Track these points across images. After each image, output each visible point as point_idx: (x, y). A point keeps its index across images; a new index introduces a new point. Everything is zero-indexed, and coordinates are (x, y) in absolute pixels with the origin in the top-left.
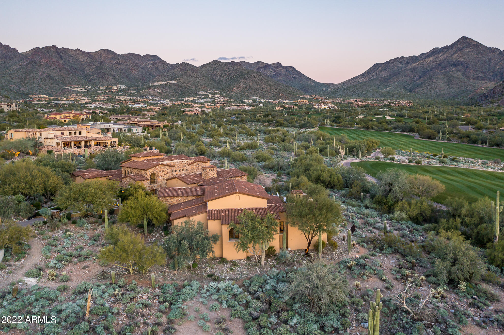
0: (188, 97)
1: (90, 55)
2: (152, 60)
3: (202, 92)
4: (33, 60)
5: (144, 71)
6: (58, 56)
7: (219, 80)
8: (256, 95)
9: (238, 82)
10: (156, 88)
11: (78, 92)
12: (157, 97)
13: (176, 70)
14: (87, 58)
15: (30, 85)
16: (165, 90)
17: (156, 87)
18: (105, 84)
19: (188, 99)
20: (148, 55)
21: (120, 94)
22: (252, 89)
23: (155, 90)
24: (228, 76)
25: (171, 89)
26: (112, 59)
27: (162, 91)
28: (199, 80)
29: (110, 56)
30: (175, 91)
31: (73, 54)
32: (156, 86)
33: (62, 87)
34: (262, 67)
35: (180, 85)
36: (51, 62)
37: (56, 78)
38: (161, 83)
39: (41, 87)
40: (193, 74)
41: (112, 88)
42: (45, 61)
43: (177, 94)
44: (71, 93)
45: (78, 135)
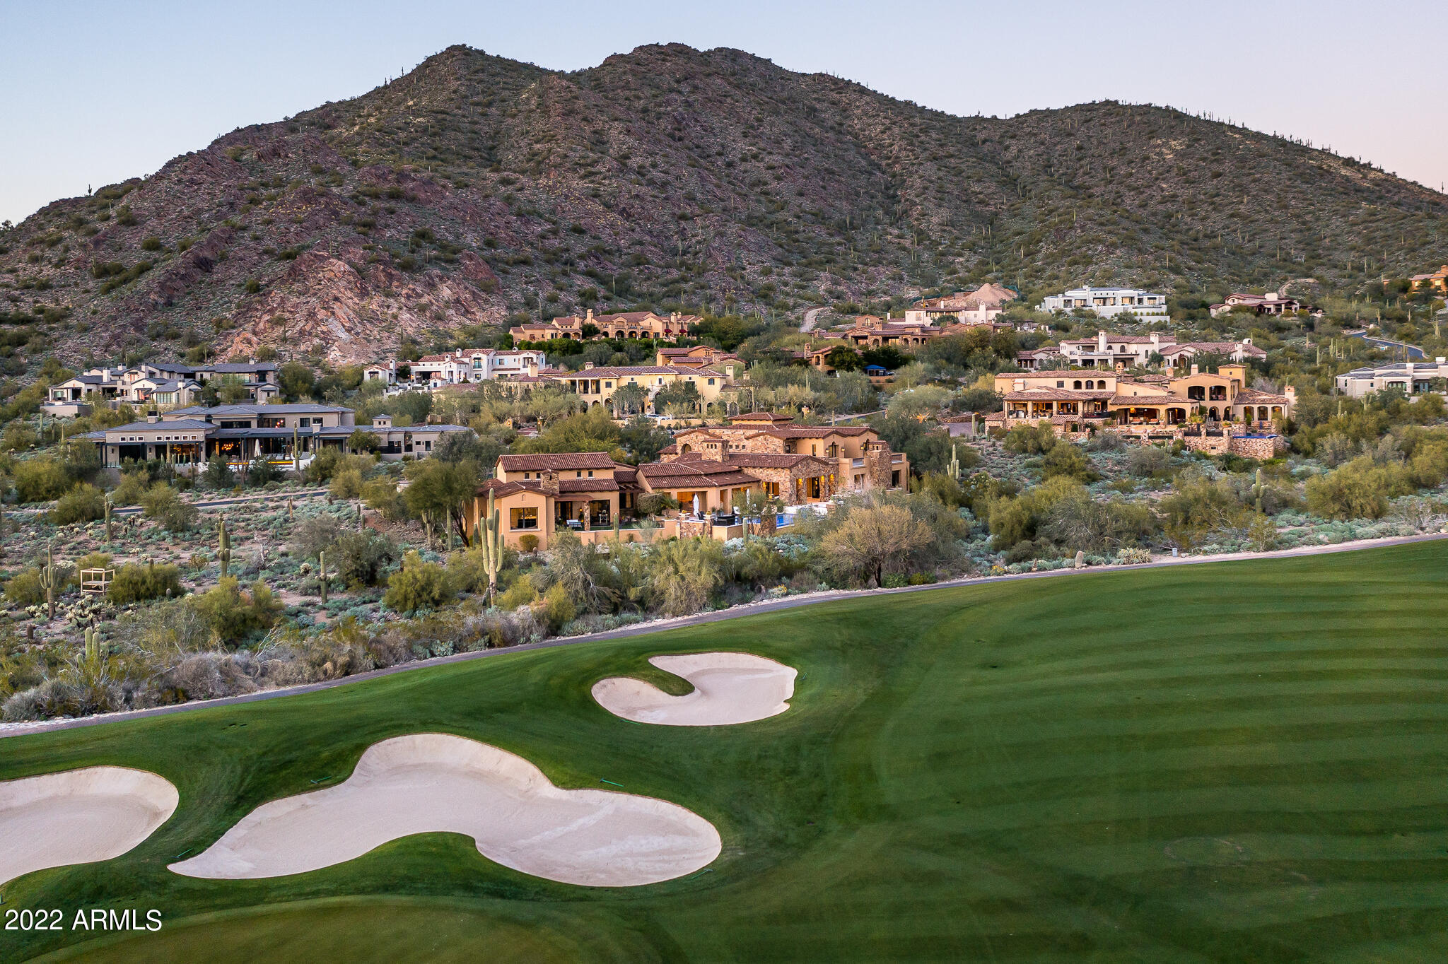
45: (1096, 389)
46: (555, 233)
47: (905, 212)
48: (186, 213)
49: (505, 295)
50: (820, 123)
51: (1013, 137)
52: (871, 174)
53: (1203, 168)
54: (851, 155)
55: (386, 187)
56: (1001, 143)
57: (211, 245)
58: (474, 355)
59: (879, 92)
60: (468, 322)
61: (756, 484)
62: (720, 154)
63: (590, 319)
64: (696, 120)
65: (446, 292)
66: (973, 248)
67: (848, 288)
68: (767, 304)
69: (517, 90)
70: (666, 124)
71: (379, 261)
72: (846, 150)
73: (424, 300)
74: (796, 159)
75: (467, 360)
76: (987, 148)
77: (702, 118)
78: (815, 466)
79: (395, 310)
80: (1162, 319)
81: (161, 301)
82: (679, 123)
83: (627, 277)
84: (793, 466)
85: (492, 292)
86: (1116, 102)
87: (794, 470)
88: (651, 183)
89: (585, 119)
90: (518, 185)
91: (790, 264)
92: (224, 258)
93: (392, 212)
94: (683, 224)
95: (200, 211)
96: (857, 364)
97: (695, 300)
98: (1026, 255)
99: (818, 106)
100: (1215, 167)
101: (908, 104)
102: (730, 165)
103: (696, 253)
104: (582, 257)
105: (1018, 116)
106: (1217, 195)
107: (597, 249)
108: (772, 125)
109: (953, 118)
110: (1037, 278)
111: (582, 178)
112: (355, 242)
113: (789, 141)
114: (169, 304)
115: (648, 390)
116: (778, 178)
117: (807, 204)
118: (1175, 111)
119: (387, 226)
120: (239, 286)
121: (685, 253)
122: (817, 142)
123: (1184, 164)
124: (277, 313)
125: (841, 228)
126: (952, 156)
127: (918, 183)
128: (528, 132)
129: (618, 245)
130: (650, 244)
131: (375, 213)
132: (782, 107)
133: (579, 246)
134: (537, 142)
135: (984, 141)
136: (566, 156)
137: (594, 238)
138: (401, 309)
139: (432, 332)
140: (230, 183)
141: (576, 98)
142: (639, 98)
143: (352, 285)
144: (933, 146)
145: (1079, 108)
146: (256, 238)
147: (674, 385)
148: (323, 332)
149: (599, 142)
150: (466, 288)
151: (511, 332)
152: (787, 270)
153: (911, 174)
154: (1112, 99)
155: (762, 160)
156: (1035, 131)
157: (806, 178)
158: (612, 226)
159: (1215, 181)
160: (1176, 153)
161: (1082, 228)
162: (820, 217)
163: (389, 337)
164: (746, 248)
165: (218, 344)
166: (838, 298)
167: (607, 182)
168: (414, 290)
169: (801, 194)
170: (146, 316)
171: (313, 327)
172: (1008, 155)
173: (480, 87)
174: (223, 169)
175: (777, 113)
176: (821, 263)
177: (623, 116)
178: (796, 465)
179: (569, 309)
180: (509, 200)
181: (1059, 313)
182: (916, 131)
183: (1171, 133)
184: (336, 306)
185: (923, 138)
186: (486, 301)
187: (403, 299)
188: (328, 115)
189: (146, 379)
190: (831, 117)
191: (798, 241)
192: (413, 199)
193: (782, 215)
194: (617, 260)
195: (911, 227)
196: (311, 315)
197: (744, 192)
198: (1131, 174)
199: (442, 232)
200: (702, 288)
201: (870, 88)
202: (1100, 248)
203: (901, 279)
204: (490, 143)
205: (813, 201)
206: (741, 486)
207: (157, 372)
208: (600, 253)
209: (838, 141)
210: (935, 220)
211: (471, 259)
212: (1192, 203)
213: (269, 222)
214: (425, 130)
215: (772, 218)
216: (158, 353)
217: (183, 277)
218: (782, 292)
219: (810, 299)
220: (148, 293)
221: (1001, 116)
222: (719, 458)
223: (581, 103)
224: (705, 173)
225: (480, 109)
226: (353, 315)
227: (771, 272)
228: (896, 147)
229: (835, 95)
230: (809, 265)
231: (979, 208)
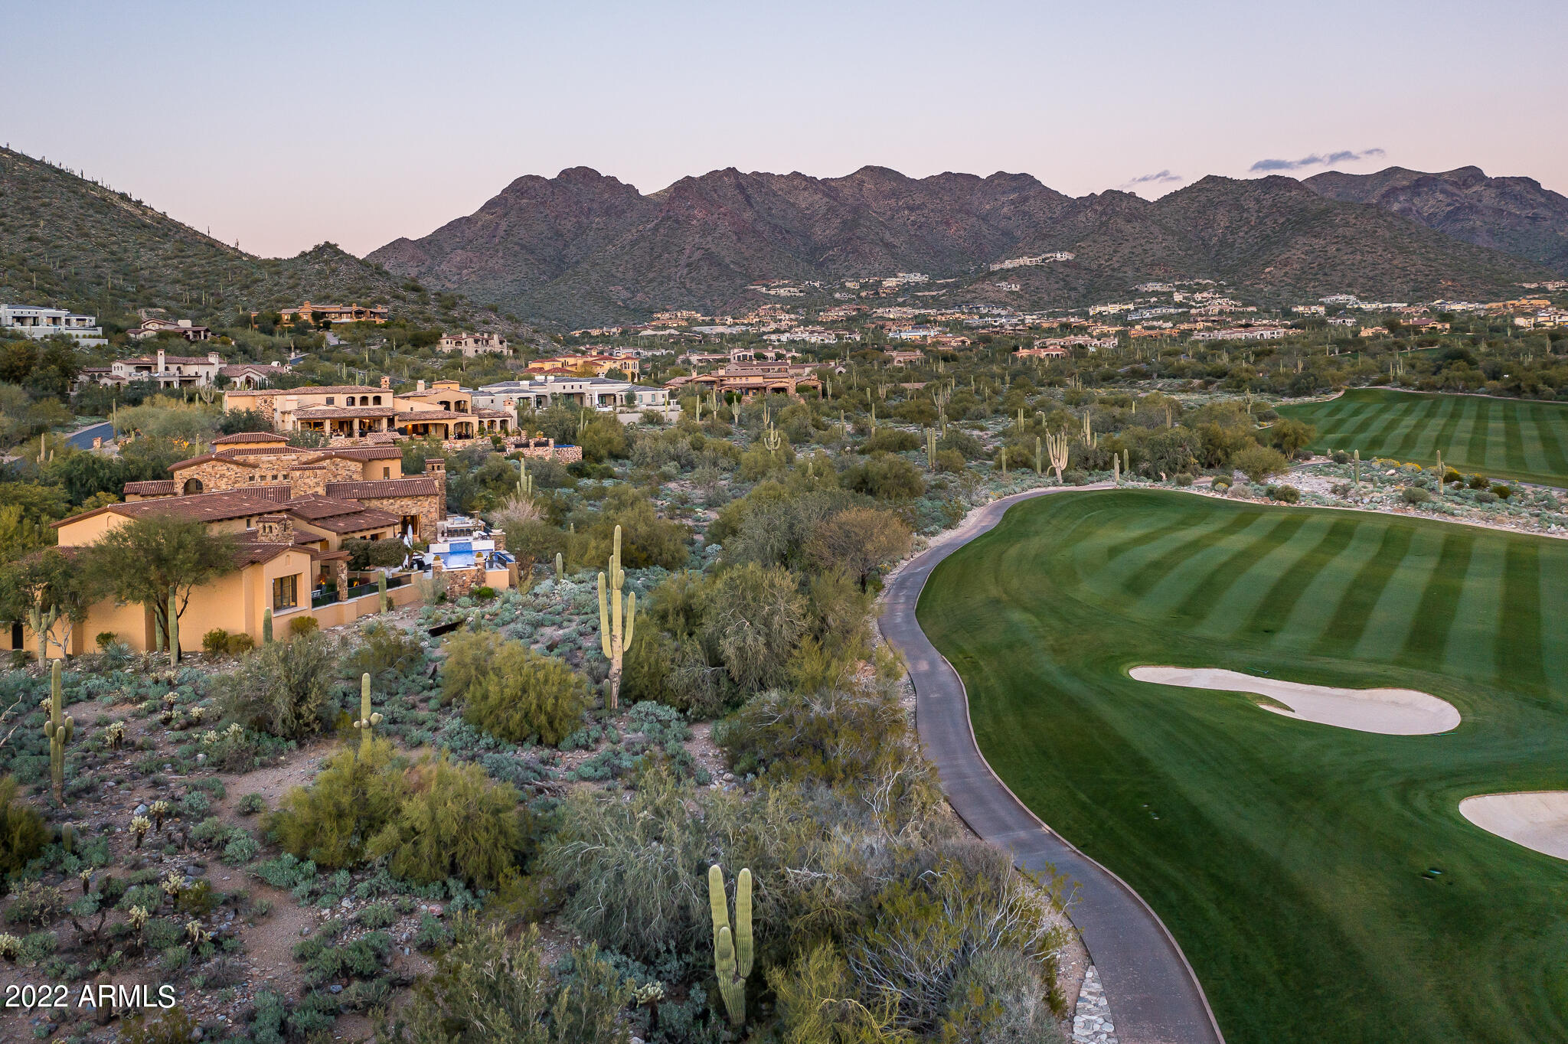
0: (1105, 304)
1: (830, 188)
2: (1014, 190)
3: (1151, 287)
4: (671, 213)
5: (984, 228)
6: (740, 197)
7: (1223, 242)
8: (1348, 288)
9: (1286, 245)
10: (1005, 279)
11: (778, 299)
12: (1004, 305)
13: (1081, 217)
14: (820, 196)
15: (661, 283)
16: (1035, 283)
17: (1005, 275)
18: (863, 272)
19: (1103, 309)
20: (1001, 175)
21: (900, 300)
22: (1333, 267)
23: (1003, 284)
24: (1253, 228)
25: (1052, 281)
26: (894, 194)
27: (1025, 287)
28: (1148, 247)
29: (888, 186)
30: (1067, 283)
31: (781, 189)
32: (1008, 270)
33: (741, 286)
34: (1403, 189)
35: (1086, 264)
36: (716, 216)
37: (727, 260)
38: (1025, 261)
39: (687, 290)
40: (1128, 228)
41: (881, 281)
42: (700, 215)
43: (1073, 294)
44: (758, 300)
45: (371, 405)
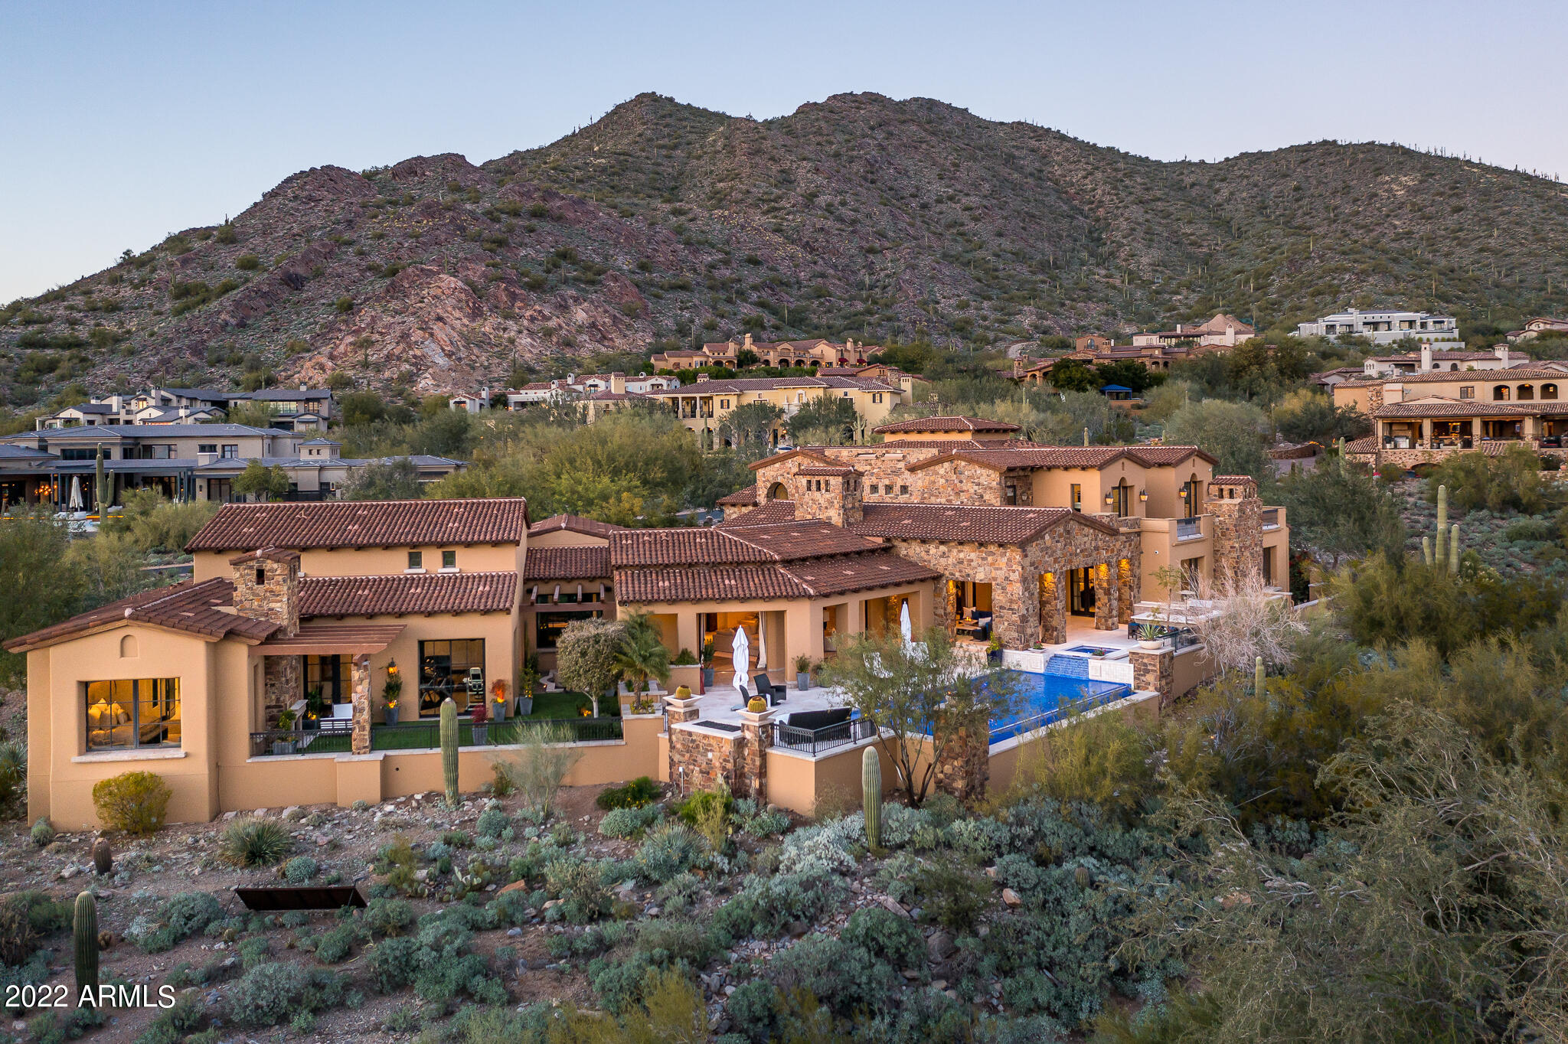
45: (1537, 400)
46: (726, 263)
47: (1112, 254)
48: (295, 231)
49: (654, 321)
50: (1020, 169)
51: (1222, 180)
52: (1072, 218)
53: (1441, 203)
54: (1052, 199)
55: (530, 205)
56: (1210, 186)
57: (306, 260)
58: (589, 382)
59: (1080, 139)
60: (604, 350)
61: (929, 587)
62: (913, 196)
63: (748, 343)
64: (890, 163)
65: (580, 315)
66: (1190, 287)
67: (1056, 322)
68: (963, 338)
69: (704, 134)
70: (858, 167)
71: (502, 279)
72: (1047, 195)
73: (552, 323)
74: (995, 202)
75: (580, 388)
76: (1194, 192)
77: (896, 161)
78: (1085, 538)
79: (513, 334)
80: (1455, 345)
81: (233, 321)
82: (872, 166)
83: (806, 309)
84: (1029, 540)
85: (637, 317)
86: (1335, 142)
87: (1033, 550)
88: (840, 219)
89: (772, 159)
90: (691, 216)
91: (990, 299)
92: (318, 274)
93: (532, 230)
94: (871, 257)
95: (313, 228)
96: (1091, 383)
97: (880, 332)
98: (1256, 289)
99: (1017, 153)
100: (1454, 202)
101: (1110, 149)
102: (924, 206)
103: (885, 287)
104: (755, 288)
105: (1227, 159)
106: (1461, 230)
107: (773, 280)
108: (969, 169)
109: (1158, 163)
110: (1274, 310)
111: (765, 213)
112: (478, 259)
113: (987, 186)
114: (242, 325)
115: (782, 411)
116: (976, 219)
117: (1006, 244)
118: (1402, 147)
119: (522, 245)
120: (331, 305)
121: (871, 288)
122: (1016, 187)
123: (1418, 200)
124: (364, 335)
125: (1044, 266)
126: (1159, 199)
127: (1124, 225)
128: (712, 172)
129: (797, 277)
130: (833, 277)
131: (511, 230)
132: (980, 154)
133: (752, 277)
134: (720, 181)
135: (1193, 185)
136: (748, 192)
137: (772, 269)
138: (520, 332)
139: (557, 360)
140: (353, 200)
141: (764, 138)
142: (831, 143)
143: (464, 304)
144: (1138, 190)
145: (1293, 149)
146: (361, 253)
147: (819, 403)
148: (415, 357)
149: (786, 180)
150: (606, 311)
151: (652, 360)
152: (986, 304)
153: (1116, 217)
154: (1330, 139)
155: (959, 201)
156: (1248, 173)
157: (1006, 218)
158: (792, 258)
159: (1456, 216)
160: (1408, 189)
161: (1321, 257)
162: (1019, 256)
163: (499, 364)
164: (940, 281)
165: (285, 370)
166: (1044, 333)
167: (791, 217)
168: (540, 312)
169: (1000, 235)
170: (210, 338)
171: (404, 350)
172: (1219, 199)
173: (666, 131)
174: (347, 186)
175: (975, 160)
176: (1025, 298)
177: (812, 156)
178: (1038, 535)
179: (728, 336)
180: (679, 231)
181: (1322, 339)
182: (1120, 175)
183: (1400, 168)
184: (437, 327)
185: (1127, 182)
186: (629, 327)
187: (526, 323)
188: (514, 162)
189: (155, 407)
190: (1030, 163)
191: (997, 277)
192: (559, 219)
193: (979, 254)
194: (794, 292)
195: (1118, 268)
196: (405, 336)
197: (939, 230)
198: (1358, 213)
199: (588, 253)
200: (889, 319)
201: (1071, 135)
202: (1347, 277)
203: (1115, 315)
204: (673, 184)
205: (1013, 242)
206: (892, 593)
207: (174, 398)
208: (777, 284)
209: (1037, 186)
210: (1145, 260)
211: (616, 280)
212: (1431, 241)
213: (381, 236)
214: (604, 170)
215: (969, 256)
216: (211, 381)
217: (265, 295)
218: (980, 326)
219: (1010, 333)
220: (219, 313)
221: (1209, 160)
222: (835, 516)
223: (769, 143)
224: (897, 212)
225: (664, 152)
226: (457, 338)
227: (968, 306)
228: (1099, 192)
229: (1034, 143)
230: (1011, 299)
231: (1191, 249)
